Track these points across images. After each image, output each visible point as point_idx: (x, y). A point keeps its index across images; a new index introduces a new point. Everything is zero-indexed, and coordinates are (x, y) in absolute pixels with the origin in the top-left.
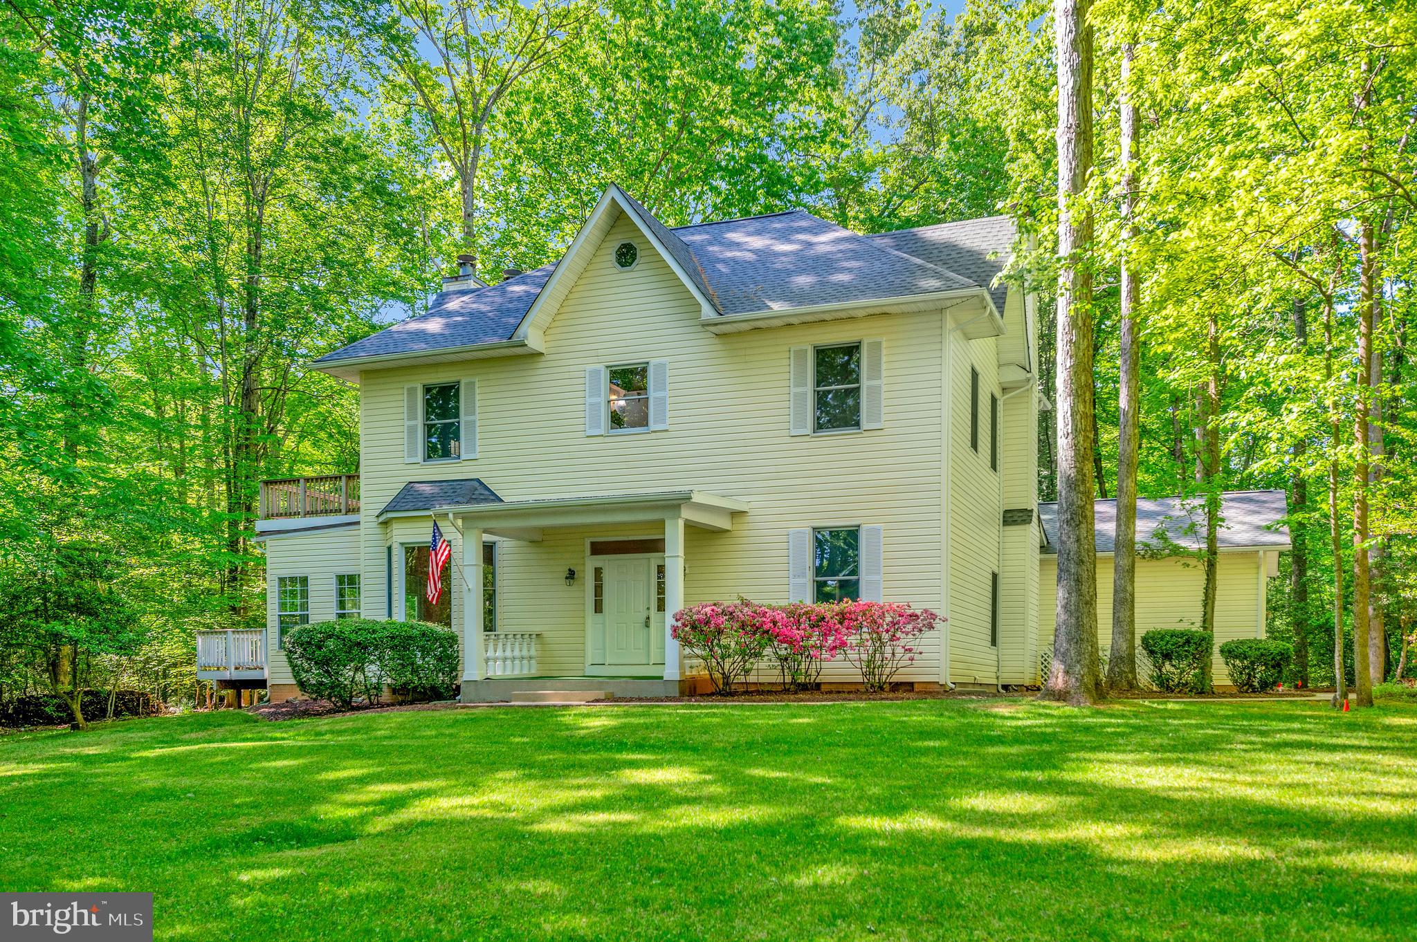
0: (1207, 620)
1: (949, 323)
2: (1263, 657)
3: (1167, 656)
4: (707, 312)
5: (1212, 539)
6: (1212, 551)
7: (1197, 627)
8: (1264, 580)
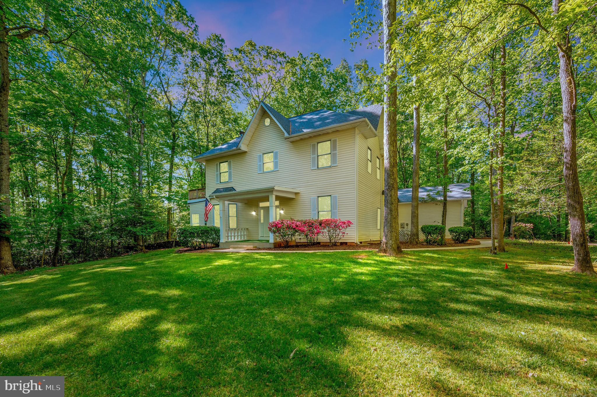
0: (444, 222)
1: (357, 131)
2: (463, 232)
3: (429, 233)
4: (286, 135)
5: (445, 196)
6: (445, 200)
7: (440, 224)
8: (463, 208)
